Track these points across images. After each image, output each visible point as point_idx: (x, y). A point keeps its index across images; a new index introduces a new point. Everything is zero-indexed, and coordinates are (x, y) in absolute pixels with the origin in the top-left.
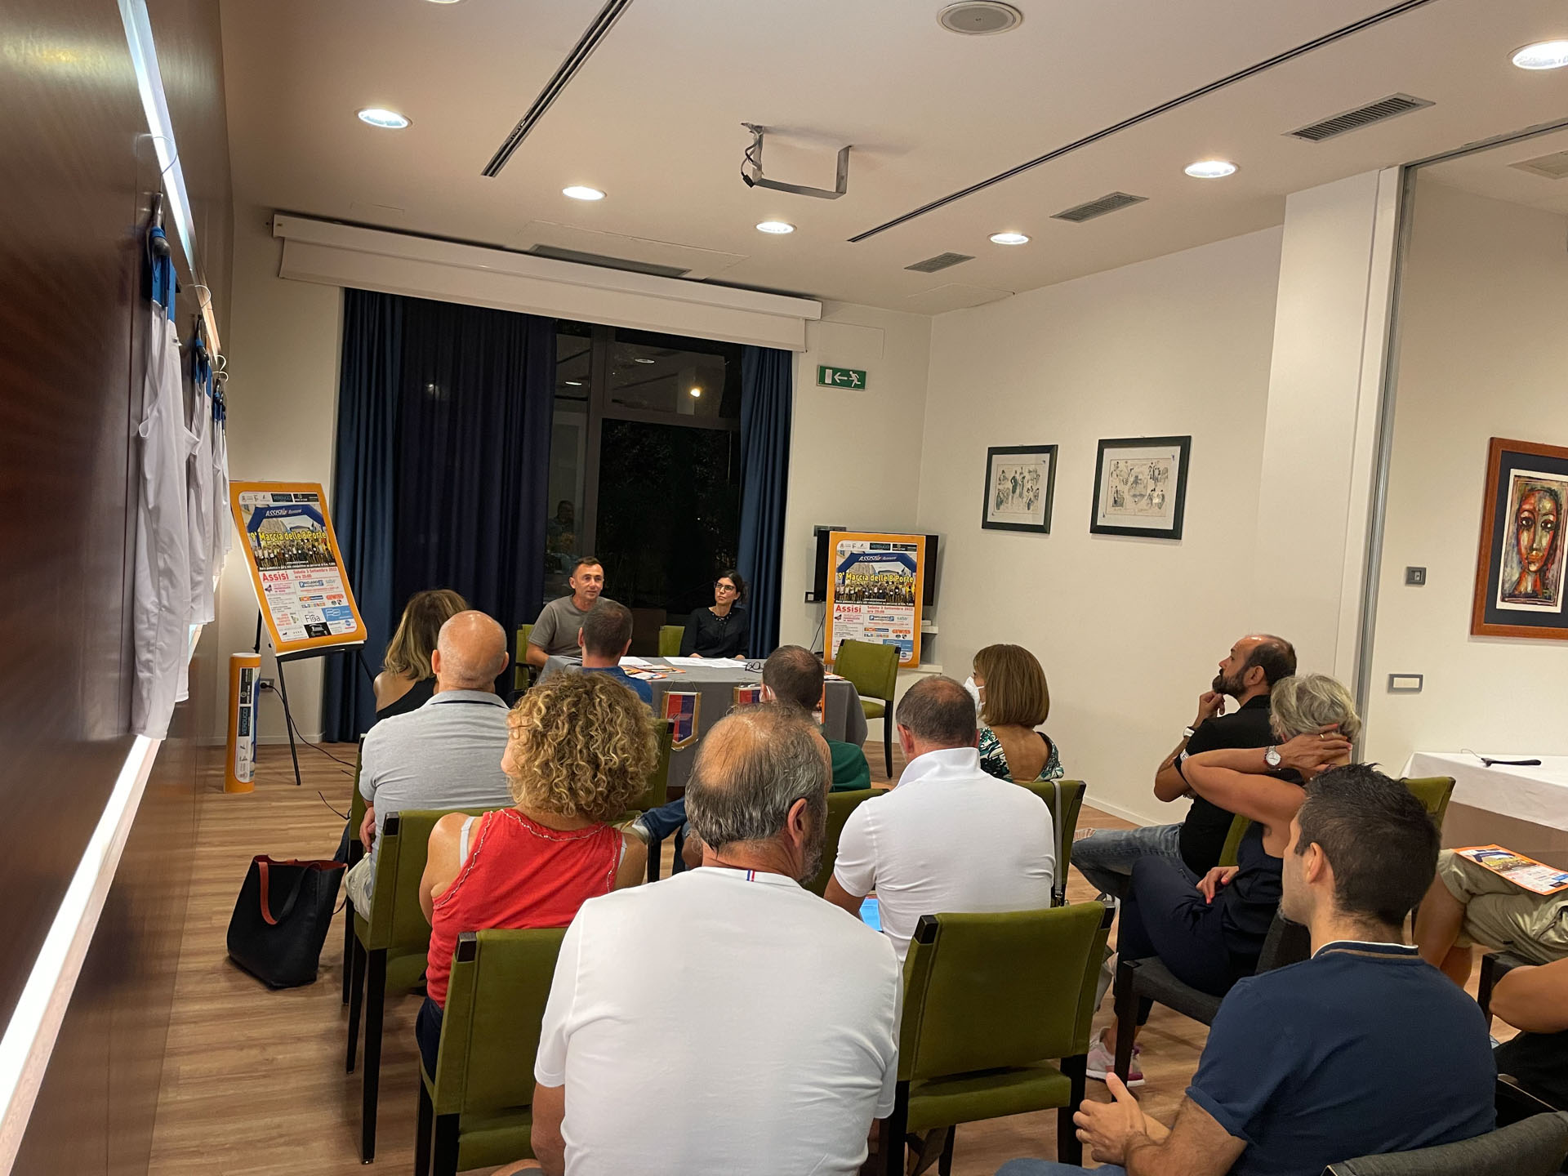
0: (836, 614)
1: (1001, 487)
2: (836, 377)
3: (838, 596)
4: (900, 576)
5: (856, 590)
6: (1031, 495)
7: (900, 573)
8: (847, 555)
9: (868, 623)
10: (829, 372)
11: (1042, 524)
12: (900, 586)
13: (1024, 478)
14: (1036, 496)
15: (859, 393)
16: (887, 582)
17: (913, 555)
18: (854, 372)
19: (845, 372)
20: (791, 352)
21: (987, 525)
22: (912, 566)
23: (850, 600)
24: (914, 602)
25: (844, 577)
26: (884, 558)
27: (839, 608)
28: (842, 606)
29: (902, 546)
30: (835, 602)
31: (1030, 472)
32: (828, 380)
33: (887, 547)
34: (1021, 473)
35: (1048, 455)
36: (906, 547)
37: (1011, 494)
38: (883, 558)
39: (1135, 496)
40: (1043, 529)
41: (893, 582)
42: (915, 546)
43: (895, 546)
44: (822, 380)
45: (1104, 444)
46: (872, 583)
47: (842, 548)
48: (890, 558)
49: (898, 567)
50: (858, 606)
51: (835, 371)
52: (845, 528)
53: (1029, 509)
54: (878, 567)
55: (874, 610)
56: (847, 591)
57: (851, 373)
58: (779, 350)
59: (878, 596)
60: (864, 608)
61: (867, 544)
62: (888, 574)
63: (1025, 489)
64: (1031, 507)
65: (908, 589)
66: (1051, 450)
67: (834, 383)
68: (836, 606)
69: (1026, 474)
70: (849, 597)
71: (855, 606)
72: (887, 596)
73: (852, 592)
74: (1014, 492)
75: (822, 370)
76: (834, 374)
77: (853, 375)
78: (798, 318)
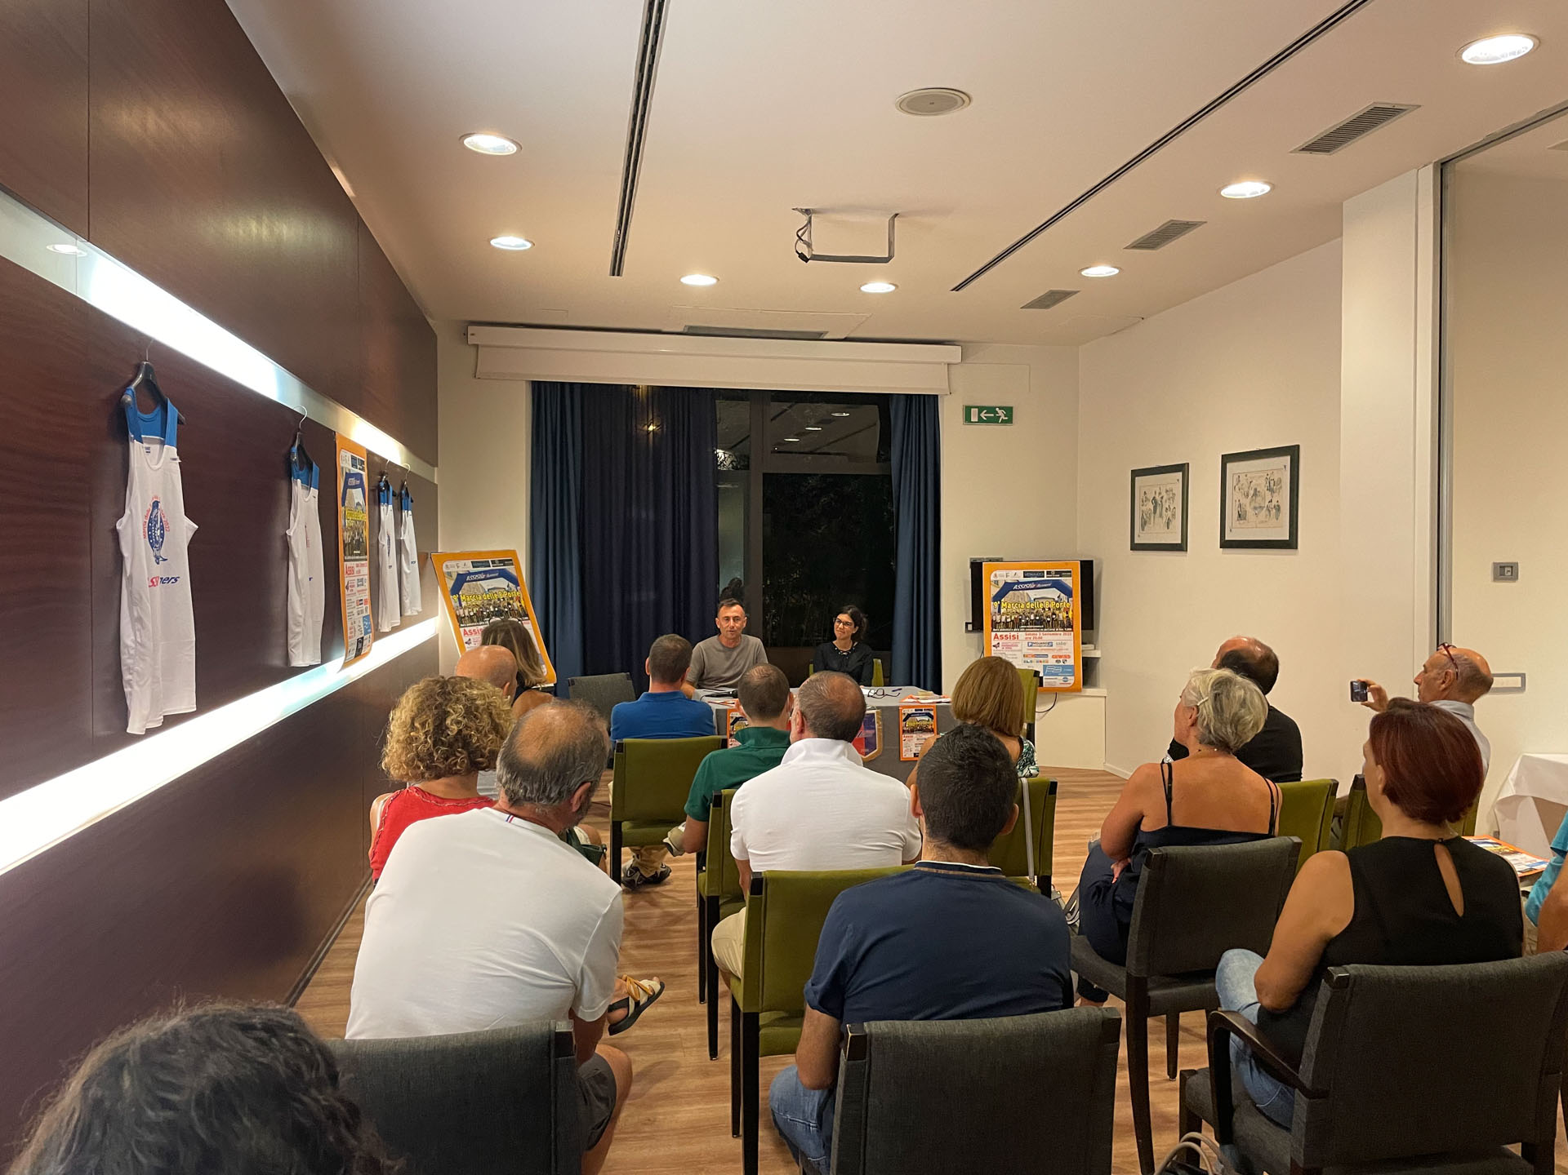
0: (994, 642)
1: (1144, 508)
2: (982, 415)
3: (994, 624)
4: (1057, 602)
5: (1013, 618)
6: (1169, 513)
7: (1056, 599)
8: (1001, 584)
9: (1026, 650)
10: (974, 411)
11: (1180, 542)
12: (1057, 612)
13: (1162, 498)
14: (1173, 515)
15: (1007, 427)
16: (1044, 609)
17: (1068, 581)
18: (1000, 408)
19: (991, 410)
20: (937, 396)
21: (1135, 547)
22: (1068, 592)
23: (1007, 627)
24: (1072, 627)
25: (1000, 605)
26: (1039, 586)
27: (996, 636)
28: (999, 634)
29: (1057, 573)
30: (992, 631)
31: (1167, 491)
32: (974, 418)
33: (1041, 574)
34: (1160, 494)
35: (1181, 473)
36: (1060, 573)
37: (1152, 515)
38: (1037, 586)
39: (1255, 508)
40: (1181, 547)
41: (1049, 609)
42: (1070, 572)
43: (1048, 573)
44: (968, 419)
45: (1227, 459)
46: (1028, 610)
47: (995, 578)
48: (1045, 585)
49: (1054, 593)
50: (1016, 633)
51: (981, 409)
52: (1002, 558)
53: (1168, 528)
54: (1033, 594)
55: (1032, 637)
56: (1003, 620)
57: (997, 409)
58: (924, 395)
59: (1034, 623)
60: (1022, 635)
61: (1021, 573)
62: (1044, 601)
63: (1164, 509)
64: (1170, 527)
65: (1065, 615)
66: (1182, 468)
67: (980, 420)
68: (993, 634)
69: (1164, 494)
70: (1006, 625)
71: (1012, 633)
72: (1044, 622)
73: (1009, 620)
74: (1155, 512)
75: (968, 410)
76: (980, 413)
77: (1000, 412)
78: (940, 363)
